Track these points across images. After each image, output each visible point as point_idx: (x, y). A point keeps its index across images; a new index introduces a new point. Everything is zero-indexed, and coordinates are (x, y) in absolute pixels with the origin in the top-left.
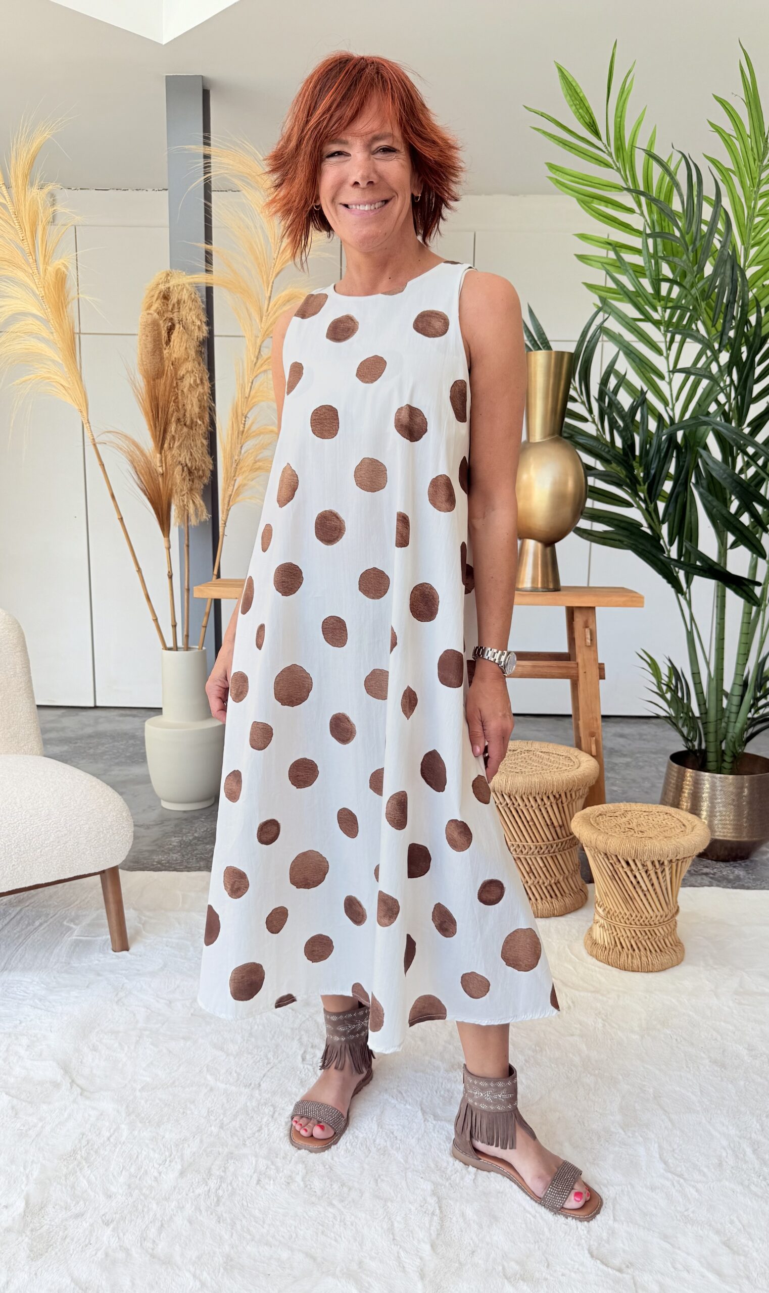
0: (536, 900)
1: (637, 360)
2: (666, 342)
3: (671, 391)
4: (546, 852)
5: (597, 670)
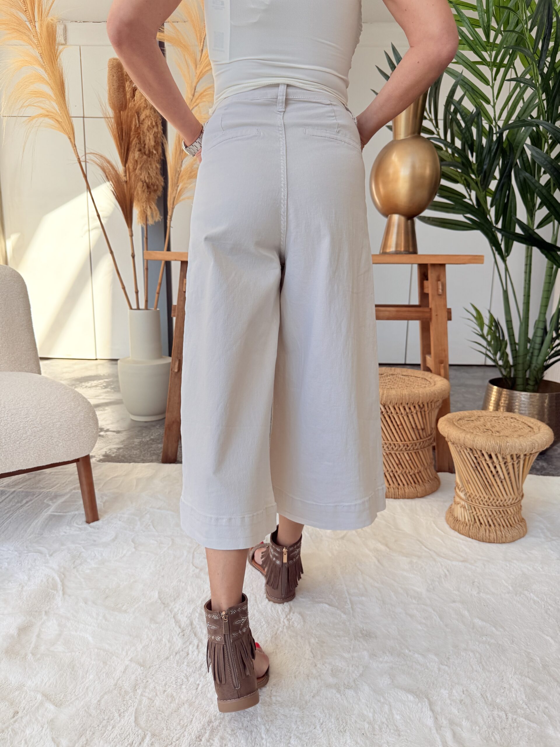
0: (404, 485)
1: (470, 90)
2: (492, 74)
3: (495, 112)
4: (412, 449)
5: (446, 313)
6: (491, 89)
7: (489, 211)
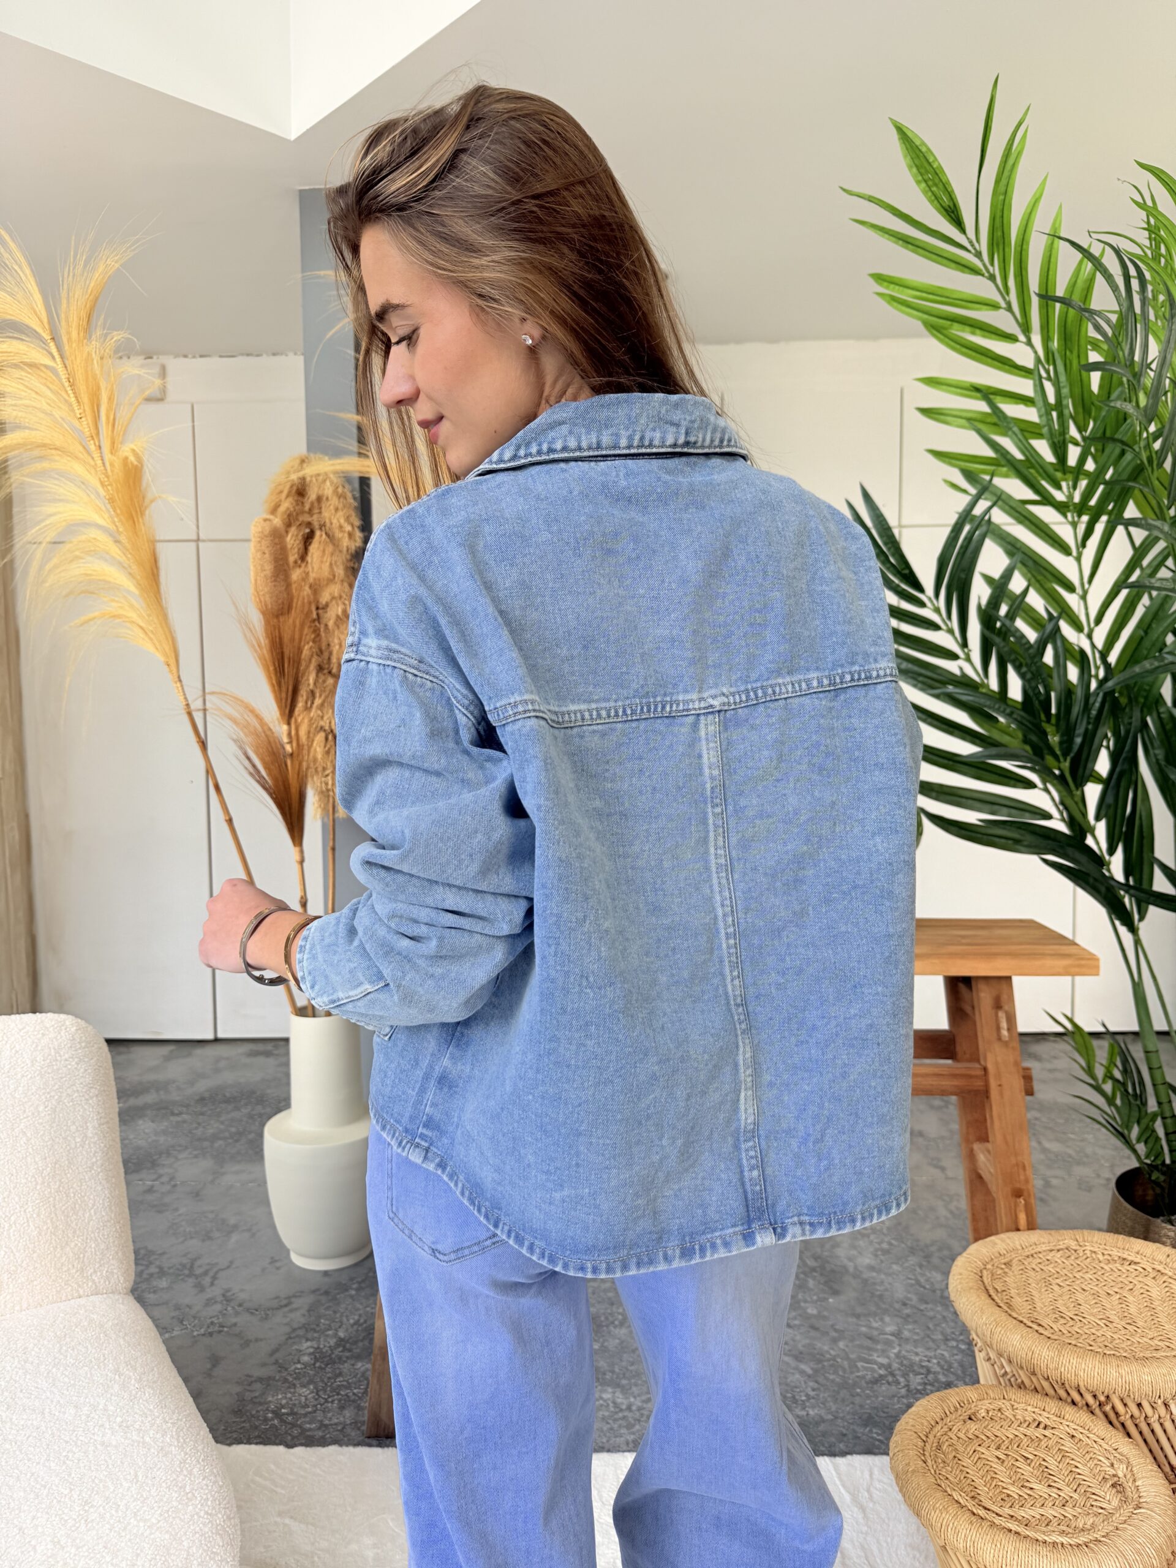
1: (1030, 563)
2: (1077, 535)
3: (1086, 608)
5: (1022, 1081)
6: (1075, 564)
7: (1092, 831)
